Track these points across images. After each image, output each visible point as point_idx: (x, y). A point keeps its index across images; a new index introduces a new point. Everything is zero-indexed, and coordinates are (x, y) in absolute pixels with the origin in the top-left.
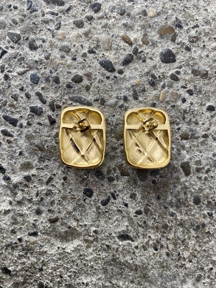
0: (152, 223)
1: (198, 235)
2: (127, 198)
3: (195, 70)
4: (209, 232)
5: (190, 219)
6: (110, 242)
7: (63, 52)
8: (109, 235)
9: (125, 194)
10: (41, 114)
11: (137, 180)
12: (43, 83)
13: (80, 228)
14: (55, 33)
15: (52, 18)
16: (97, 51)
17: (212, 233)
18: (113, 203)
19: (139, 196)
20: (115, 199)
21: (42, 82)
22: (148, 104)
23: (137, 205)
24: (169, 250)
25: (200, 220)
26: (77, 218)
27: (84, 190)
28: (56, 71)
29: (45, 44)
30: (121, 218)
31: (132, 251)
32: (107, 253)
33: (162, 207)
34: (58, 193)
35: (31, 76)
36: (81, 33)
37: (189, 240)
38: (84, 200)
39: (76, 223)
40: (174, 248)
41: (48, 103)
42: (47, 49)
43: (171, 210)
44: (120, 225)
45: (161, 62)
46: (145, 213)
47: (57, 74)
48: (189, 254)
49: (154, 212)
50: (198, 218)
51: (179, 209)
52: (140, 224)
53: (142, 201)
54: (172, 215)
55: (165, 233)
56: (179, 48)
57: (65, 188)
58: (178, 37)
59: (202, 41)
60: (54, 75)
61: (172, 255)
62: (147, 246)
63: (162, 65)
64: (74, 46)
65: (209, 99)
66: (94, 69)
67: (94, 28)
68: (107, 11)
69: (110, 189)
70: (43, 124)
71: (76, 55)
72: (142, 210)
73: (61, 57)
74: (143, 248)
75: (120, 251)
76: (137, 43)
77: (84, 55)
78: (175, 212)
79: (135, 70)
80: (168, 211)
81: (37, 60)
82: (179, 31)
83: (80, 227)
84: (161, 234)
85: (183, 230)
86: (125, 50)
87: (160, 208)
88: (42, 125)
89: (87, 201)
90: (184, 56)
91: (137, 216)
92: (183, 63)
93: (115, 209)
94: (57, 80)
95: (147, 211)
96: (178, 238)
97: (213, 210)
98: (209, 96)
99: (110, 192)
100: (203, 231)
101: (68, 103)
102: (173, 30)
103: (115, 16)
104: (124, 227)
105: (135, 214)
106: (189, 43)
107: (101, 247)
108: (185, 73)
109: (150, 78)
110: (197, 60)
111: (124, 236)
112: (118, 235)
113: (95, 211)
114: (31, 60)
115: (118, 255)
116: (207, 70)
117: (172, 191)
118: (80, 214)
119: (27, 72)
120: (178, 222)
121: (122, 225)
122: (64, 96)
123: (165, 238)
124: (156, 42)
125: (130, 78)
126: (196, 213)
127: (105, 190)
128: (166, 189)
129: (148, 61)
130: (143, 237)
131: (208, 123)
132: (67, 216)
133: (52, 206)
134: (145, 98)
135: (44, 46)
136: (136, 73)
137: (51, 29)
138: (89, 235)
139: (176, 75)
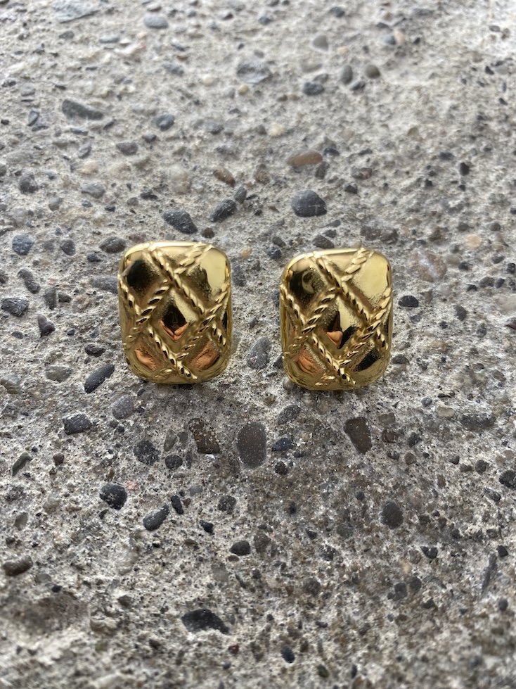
0: (275, 577)
1: (403, 613)
2: (211, 510)
3: (369, 229)
4: (430, 604)
5: (378, 567)
6: (161, 632)
7: (89, 196)
8: (159, 612)
9: (208, 501)
10: (23, 314)
11: (239, 463)
12: (38, 252)
13: (84, 590)
14: (76, 164)
15: (75, 139)
16: (159, 196)
17: (440, 605)
18: (174, 522)
19: (242, 505)
20: (180, 511)
21: (36, 251)
22: (267, 295)
23: (238, 528)
24: (325, 660)
25: (406, 569)
26: (79, 563)
27: (103, 490)
28: (69, 229)
29: (53, 182)
30: (193, 563)
31: (223, 663)
32: (153, 666)
33: (302, 534)
34: (39, 496)
35: (14, 241)
36: (129, 164)
37: (381, 627)
38: (102, 516)
39: (75, 576)
40: (339, 653)
41: (42, 293)
42: (56, 191)
43: (327, 542)
44: (190, 583)
45: (294, 215)
46: (258, 551)
47: (71, 236)
48: (382, 670)
49: (282, 548)
50: (398, 565)
51: (347, 540)
52: (245, 579)
53: (250, 518)
54: (330, 554)
55: (312, 606)
56: (332, 189)
57: (57, 483)
58: (330, 170)
59: (381, 175)
60: (65, 237)
61: (336, 676)
62: (263, 647)
63: (297, 221)
64: (114, 185)
65: (404, 284)
66: (152, 227)
67: (158, 156)
68: (186, 127)
69: (170, 487)
70: (24, 334)
71: (114, 203)
72: (251, 541)
73: (84, 205)
74: (253, 651)
75: (189, 660)
76: (244, 180)
77: (133, 203)
78: (337, 547)
79: (240, 231)
80: (319, 546)
81: (32, 210)
82: (332, 159)
83: (84, 588)
84: (302, 610)
85: (361, 599)
86: (218, 193)
87: (297, 536)
88: (21, 338)
89: (109, 518)
90: (344, 204)
91: (238, 560)
92: (342, 216)
93: (181, 538)
94: (68, 248)
95: (262, 544)
96: (349, 623)
97: (436, 542)
98: (402, 277)
99: (168, 495)
100: (414, 602)
101: (87, 291)
102: (319, 158)
103: (202, 135)
104: (201, 589)
105: (230, 554)
106: (353, 179)
107: (137, 647)
108: (346, 235)
109: (271, 245)
110: (372, 210)
111: (200, 618)
112: (183, 613)
113: (127, 543)
114: (21, 209)
115: (182, 675)
116: (395, 227)
117: (325, 491)
118: (87, 551)
119: (9, 234)
120: (345, 576)
121: (197, 583)
122: (80, 277)
123: (313, 623)
124: (285, 178)
125: (228, 244)
126: (392, 548)
127: (156, 490)
128: (312, 486)
129: (267, 213)
130: (254, 619)
131: (405, 332)
132: (54, 557)
133: (20, 529)
134: (259, 282)
135: (51, 185)
136: (242, 237)
137: (70, 157)
138: (105, 609)
139: (327, 237)
